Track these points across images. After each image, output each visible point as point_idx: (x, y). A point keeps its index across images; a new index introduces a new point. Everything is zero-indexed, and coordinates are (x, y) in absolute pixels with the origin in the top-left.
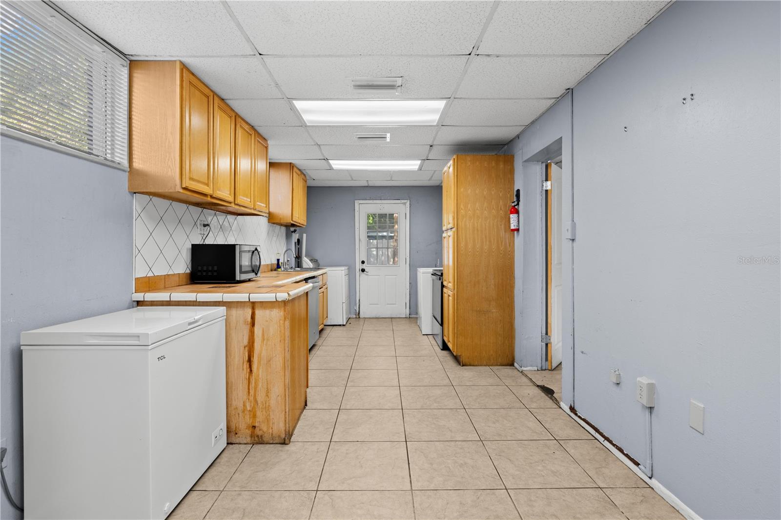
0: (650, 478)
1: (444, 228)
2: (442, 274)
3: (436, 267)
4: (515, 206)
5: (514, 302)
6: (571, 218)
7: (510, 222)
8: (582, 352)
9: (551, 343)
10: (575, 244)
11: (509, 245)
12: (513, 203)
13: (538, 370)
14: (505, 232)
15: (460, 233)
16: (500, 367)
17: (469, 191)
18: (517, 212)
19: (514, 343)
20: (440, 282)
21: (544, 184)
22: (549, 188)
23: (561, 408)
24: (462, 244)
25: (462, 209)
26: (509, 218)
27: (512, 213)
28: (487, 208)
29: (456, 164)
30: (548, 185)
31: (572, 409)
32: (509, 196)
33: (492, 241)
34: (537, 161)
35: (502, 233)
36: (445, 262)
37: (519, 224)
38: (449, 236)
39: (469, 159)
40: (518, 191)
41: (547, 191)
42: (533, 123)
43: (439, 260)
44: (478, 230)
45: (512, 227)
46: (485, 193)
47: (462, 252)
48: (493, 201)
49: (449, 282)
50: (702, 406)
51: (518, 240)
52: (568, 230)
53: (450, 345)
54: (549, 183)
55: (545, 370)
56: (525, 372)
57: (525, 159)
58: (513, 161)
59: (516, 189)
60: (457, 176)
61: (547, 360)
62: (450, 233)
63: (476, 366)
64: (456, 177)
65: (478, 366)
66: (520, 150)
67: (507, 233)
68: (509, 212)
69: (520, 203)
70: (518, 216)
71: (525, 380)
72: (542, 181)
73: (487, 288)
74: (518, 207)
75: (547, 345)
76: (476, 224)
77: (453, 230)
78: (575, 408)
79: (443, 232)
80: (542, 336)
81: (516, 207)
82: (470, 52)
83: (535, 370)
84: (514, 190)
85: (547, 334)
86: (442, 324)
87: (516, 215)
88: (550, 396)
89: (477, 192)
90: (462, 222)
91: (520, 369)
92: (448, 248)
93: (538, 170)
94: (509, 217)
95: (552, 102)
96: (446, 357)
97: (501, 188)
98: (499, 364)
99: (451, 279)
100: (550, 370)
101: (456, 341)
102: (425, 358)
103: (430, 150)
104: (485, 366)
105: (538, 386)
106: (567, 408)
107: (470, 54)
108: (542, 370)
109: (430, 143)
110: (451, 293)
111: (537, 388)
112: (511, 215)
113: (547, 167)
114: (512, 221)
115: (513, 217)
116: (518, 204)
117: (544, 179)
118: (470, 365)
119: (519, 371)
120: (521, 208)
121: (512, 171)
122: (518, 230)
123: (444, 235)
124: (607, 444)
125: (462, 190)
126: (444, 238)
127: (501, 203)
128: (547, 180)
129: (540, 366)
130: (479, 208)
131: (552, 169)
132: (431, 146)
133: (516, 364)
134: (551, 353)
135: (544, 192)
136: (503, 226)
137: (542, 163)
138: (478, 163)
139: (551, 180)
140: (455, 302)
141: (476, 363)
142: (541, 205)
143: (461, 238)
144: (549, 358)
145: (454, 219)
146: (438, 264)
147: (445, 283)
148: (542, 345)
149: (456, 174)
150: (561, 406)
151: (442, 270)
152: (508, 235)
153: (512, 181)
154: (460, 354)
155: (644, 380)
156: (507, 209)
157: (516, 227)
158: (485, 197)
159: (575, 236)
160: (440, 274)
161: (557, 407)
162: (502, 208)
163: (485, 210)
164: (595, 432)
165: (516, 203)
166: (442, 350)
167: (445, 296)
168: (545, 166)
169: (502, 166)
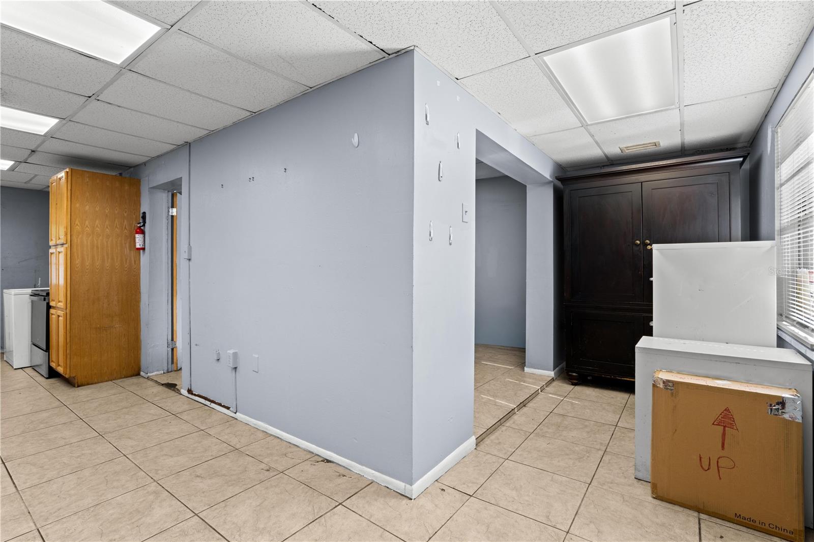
0: (235, 413)
1: (51, 243)
2: (48, 294)
3: (35, 287)
4: (140, 227)
5: (140, 315)
6: (187, 242)
7: (135, 241)
8: (196, 345)
9: (176, 347)
10: (191, 263)
11: (135, 264)
12: (139, 223)
13: (164, 373)
14: (130, 250)
15: (75, 250)
16: (125, 379)
17: (87, 207)
18: (143, 232)
19: (140, 354)
20: (45, 303)
21: (170, 210)
22: (175, 214)
23: (181, 394)
24: (78, 262)
25: (77, 225)
26: (135, 238)
27: (137, 233)
28: (110, 226)
29: (70, 178)
30: (174, 212)
31: (190, 391)
32: (134, 216)
33: (115, 258)
34: (164, 190)
35: (127, 251)
36: (53, 280)
37: (145, 243)
38: (59, 253)
39: (87, 175)
40: (144, 213)
41: (172, 216)
42: (158, 157)
43: (40, 279)
44: (97, 247)
45: (138, 246)
46: (107, 211)
47: (77, 269)
48: (116, 220)
49: (59, 302)
50: (257, 356)
51: (144, 259)
52: (185, 252)
53: (60, 370)
54: (175, 210)
55: (171, 371)
56: (151, 377)
57: (151, 186)
58: (140, 185)
59: (142, 212)
60: (71, 190)
61: (172, 362)
62: (60, 249)
63: (96, 383)
64: (69, 191)
65: (98, 383)
66: (146, 177)
67: (132, 252)
68: (135, 232)
69: (146, 225)
70: (144, 237)
71: (150, 383)
72: (168, 207)
73: (109, 305)
74: (144, 228)
75: (172, 349)
76: (96, 242)
77: (65, 246)
78: (192, 390)
79: (50, 247)
80: (168, 342)
81: (142, 228)
82: (90, 96)
83: (161, 374)
84: (140, 211)
85: (172, 340)
86: (48, 349)
87: (141, 236)
88: (173, 389)
89: (97, 209)
90: (77, 238)
91: (146, 376)
92: (58, 264)
93: (164, 197)
94: (135, 236)
95: (172, 147)
96: (54, 384)
97: (126, 208)
98: (123, 376)
99: (62, 298)
100: (176, 371)
101: (68, 363)
102: (21, 390)
103: (30, 155)
104: (106, 381)
105: (163, 385)
106: (184, 392)
107: (90, 97)
108: (168, 372)
109: (33, 148)
110: (61, 313)
111: (162, 387)
112: (137, 236)
113: (173, 196)
114: (137, 240)
115: (139, 238)
116: (144, 225)
117: (170, 205)
118: (88, 384)
119: (145, 378)
120: (147, 229)
121: (138, 194)
122: (144, 249)
123: (51, 251)
124: (213, 405)
125: (78, 205)
126: (52, 254)
127: (126, 222)
128: (172, 207)
129: (166, 369)
130: (99, 226)
131: (178, 198)
132: (33, 151)
133: (142, 373)
134: (177, 356)
135: (170, 217)
136: (127, 245)
137: (168, 192)
138: (98, 181)
139: (176, 207)
140: (68, 322)
141: (96, 380)
142: (167, 228)
143: (76, 254)
144: (175, 361)
145: (66, 234)
146: (39, 284)
147: (52, 304)
148: (168, 350)
149: (69, 188)
150: (182, 393)
151: (49, 290)
152: (133, 253)
153: (138, 203)
154: (74, 376)
155: (231, 352)
156: (133, 228)
157: (141, 246)
158: (107, 215)
159: (191, 256)
160: (45, 294)
161: (178, 394)
162: (127, 227)
163: (107, 227)
164: (204, 400)
165: (142, 224)
166: (47, 378)
167: (53, 318)
168: (171, 195)
169: (127, 187)
